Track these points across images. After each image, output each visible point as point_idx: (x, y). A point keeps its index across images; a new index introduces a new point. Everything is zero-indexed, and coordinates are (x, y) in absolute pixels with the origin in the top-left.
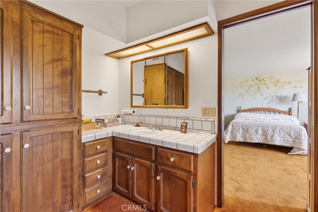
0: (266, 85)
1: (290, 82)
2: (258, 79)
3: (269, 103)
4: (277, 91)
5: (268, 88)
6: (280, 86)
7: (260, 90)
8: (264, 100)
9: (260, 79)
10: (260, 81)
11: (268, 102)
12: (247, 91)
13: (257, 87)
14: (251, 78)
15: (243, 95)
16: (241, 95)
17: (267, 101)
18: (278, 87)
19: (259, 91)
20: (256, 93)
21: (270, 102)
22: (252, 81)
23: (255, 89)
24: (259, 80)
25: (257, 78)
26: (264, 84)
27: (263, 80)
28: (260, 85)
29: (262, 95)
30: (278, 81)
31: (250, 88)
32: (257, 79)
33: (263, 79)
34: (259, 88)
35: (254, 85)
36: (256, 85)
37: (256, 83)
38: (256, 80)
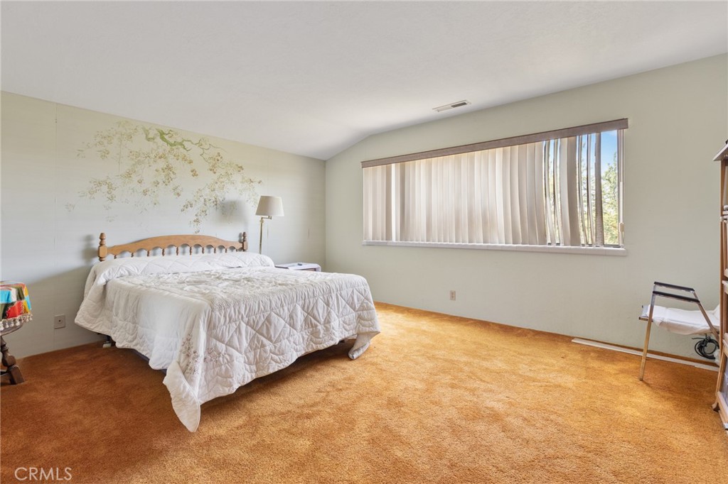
0: (191, 162)
1: (241, 167)
2: (166, 137)
3: (197, 221)
4: (217, 186)
5: (194, 173)
6: (223, 172)
7: (172, 176)
8: (182, 210)
9: (172, 141)
10: (171, 145)
11: (195, 218)
12: (129, 175)
13: (161, 164)
14: (144, 129)
15: (110, 187)
16: (105, 188)
17: (191, 213)
18: (218, 174)
19: (168, 180)
20: (161, 186)
21: (200, 218)
22: (149, 139)
23: (157, 171)
24: (168, 143)
25: (162, 134)
26: (184, 159)
27: (181, 144)
28: (171, 160)
29: (179, 195)
30: (219, 158)
31: (139, 162)
32: (163, 139)
33: (179, 140)
34: (169, 168)
35: (152, 156)
36: (160, 158)
37: (161, 151)
38: (158, 139)
